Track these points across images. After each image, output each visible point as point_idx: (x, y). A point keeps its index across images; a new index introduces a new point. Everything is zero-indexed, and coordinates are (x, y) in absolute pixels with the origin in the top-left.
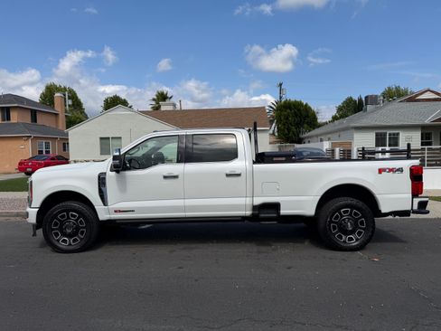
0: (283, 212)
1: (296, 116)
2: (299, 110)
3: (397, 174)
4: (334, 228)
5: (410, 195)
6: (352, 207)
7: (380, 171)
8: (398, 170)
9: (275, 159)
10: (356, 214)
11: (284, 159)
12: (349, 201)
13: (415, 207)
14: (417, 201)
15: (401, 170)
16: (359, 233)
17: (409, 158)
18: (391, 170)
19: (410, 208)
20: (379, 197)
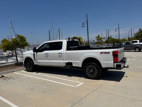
0: (73, 65)
3: (107, 54)
5: (113, 62)
7: (101, 53)
8: (108, 53)
13: (115, 67)
15: (109, 53)
18: (105, 53)
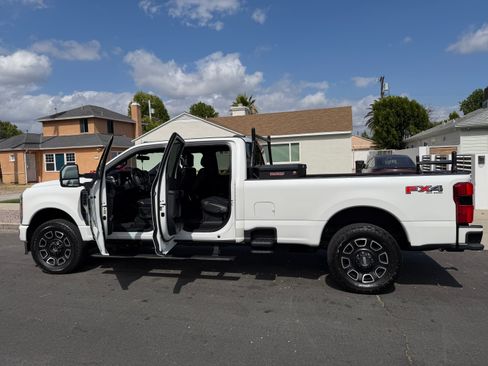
0: (281, 239)
1: (399, 116)
2: (403, 109)
3: (434, 195)
4: (346, 262)
5: (454, 224)
6: (369, 236)
7: (409, 190)
8: (435, 189)
9: (271, 174)
10: (374, 245)
11: (282, 174)
12: (365, 228)
13: (462, 240)
14: (463, 231)
15: (439, 189)
16: (380, 271)
17: (454, 172)
18: (424, 189)
19: (453, 241)
20: (406, 224)
